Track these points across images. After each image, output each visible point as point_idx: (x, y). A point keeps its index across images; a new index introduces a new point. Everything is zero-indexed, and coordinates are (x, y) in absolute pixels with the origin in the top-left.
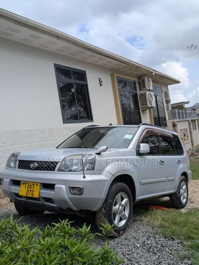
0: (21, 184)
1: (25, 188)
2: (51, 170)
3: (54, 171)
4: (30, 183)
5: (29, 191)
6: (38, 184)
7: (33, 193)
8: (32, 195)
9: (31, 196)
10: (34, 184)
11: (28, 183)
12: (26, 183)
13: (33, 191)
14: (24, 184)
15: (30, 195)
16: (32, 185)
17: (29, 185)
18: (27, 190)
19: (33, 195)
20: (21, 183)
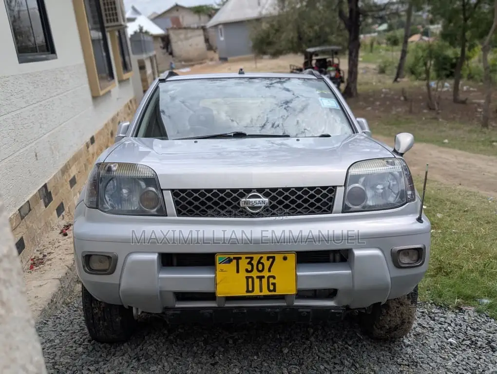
0: (218, 262)
1: (238, 271)
2: (320, 210)
3: (331, 213)
4: (256, 258)
5: (257, 281)
6: (286, 255)
7: (274, 284)
8: (270, 291)
9: (266, 292)
10: (274, 258)
11: (247, 258)
12: (238, 259)
13: (274, 277)
14: (229, 261)
15: (261, 291)
16: (264, 261)
17: (255, 262)
18: (247, 278)
19: (274, 290)
20: (218, 258)
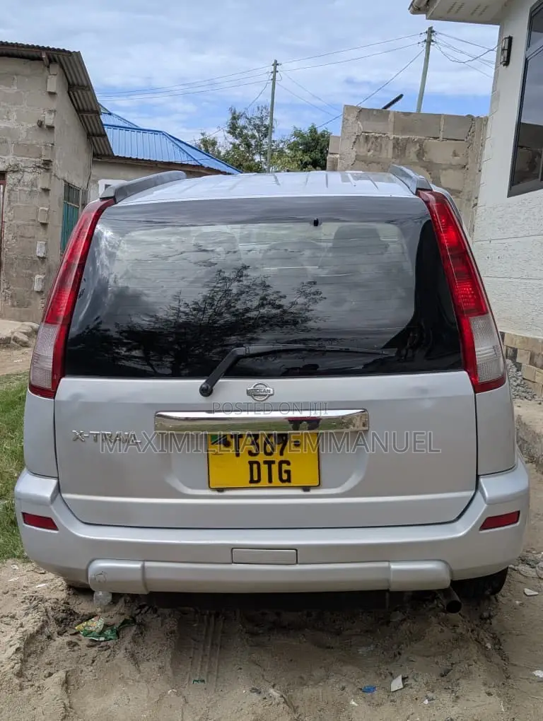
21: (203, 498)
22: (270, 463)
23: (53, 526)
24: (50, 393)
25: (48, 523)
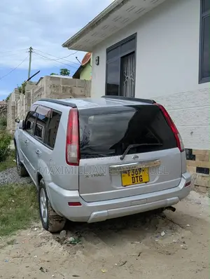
21: (121, 189)
22: (137, 177)
23: (81, 205)
24: (77, 164)
25: (79, 204)
